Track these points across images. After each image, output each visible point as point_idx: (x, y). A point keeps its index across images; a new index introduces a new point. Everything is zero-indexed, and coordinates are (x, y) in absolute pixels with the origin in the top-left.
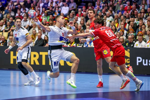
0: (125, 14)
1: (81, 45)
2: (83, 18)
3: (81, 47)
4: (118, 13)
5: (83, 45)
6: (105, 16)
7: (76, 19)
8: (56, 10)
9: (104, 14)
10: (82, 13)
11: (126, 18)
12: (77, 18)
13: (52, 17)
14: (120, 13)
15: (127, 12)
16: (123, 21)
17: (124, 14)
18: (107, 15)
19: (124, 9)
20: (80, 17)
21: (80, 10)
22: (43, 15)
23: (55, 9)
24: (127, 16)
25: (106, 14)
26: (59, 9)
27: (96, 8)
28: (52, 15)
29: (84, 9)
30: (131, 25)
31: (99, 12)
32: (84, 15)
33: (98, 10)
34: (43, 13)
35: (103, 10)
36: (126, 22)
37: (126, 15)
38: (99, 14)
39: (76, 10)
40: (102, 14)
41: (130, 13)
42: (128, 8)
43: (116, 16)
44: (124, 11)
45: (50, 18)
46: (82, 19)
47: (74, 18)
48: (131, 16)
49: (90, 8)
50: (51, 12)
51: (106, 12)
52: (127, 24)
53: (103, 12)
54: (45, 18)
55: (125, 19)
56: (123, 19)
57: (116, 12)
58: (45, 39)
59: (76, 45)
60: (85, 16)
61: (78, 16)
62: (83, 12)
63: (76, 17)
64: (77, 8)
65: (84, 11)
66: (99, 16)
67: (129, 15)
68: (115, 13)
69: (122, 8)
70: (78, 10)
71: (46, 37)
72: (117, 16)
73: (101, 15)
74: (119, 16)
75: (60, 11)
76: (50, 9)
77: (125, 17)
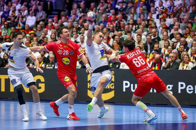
0: (109, 26)
1: (51, 66)
2: (55, 30)
3: (52, 68)
4: (99, 25)
5: (54, 66)
6: (83, 29)
7: (45, 32)
8: (19, 21)
9: (81, 26)
10: (52, 25)
11: (109, 31)
12: (47, 31)
13: (14, 29)
14: (102, 24)
15: (111, 24)
16: (106, 35)
17: (107, 26)
18: (85, 27)
19: (107, 20)
20: (50, 30)
21: (50, 20)
22: (3, 27)
23: (18, 19)
24: (111, 29)
25: (83, 26)
26: (23, 19)
27: (71, 19)
28: (14, 26)
29: (56, 19)
30: (116, 39)
31: (75, 23)
32: (55, 27)
33: (74, 21)
34: (3, 24)
35: (81, 21)
36: (110, 36)
37: (109, 28)
38: (75, 26)
39: (46, 20)
40: (79, 26)
41: (115, 25)
42: (112, 18)
43: (96, 29)
44: (107, 22)
45: (12, 30)
46: (52, 32)
47: (42, 31)
48: (116, 28)
49: (63, 18)
50: (12, 24)
51: (84, 24)
52: (110, 38)
53: (80, 23)
54: (5, 31)
55: (108, 33)
56: (105, 33)
57: (97, 23)
58: (5, 58)
59: (45, 66)
60: (56, 29)
61: (48, 29)
62: (54, 24)
63: (46, 29)
64: (47, 18)
65: (55, 21)
66: (75, 29)
67: (114, 27)
68: (96, 25)
69: (105, 18)
70: (47, 21)
71: (6, 55)
72: (98, 29)
73: (77, 28)
74: (101, 29)
75: (24, 21)
76: (12, 20)
77: (109, 29)
